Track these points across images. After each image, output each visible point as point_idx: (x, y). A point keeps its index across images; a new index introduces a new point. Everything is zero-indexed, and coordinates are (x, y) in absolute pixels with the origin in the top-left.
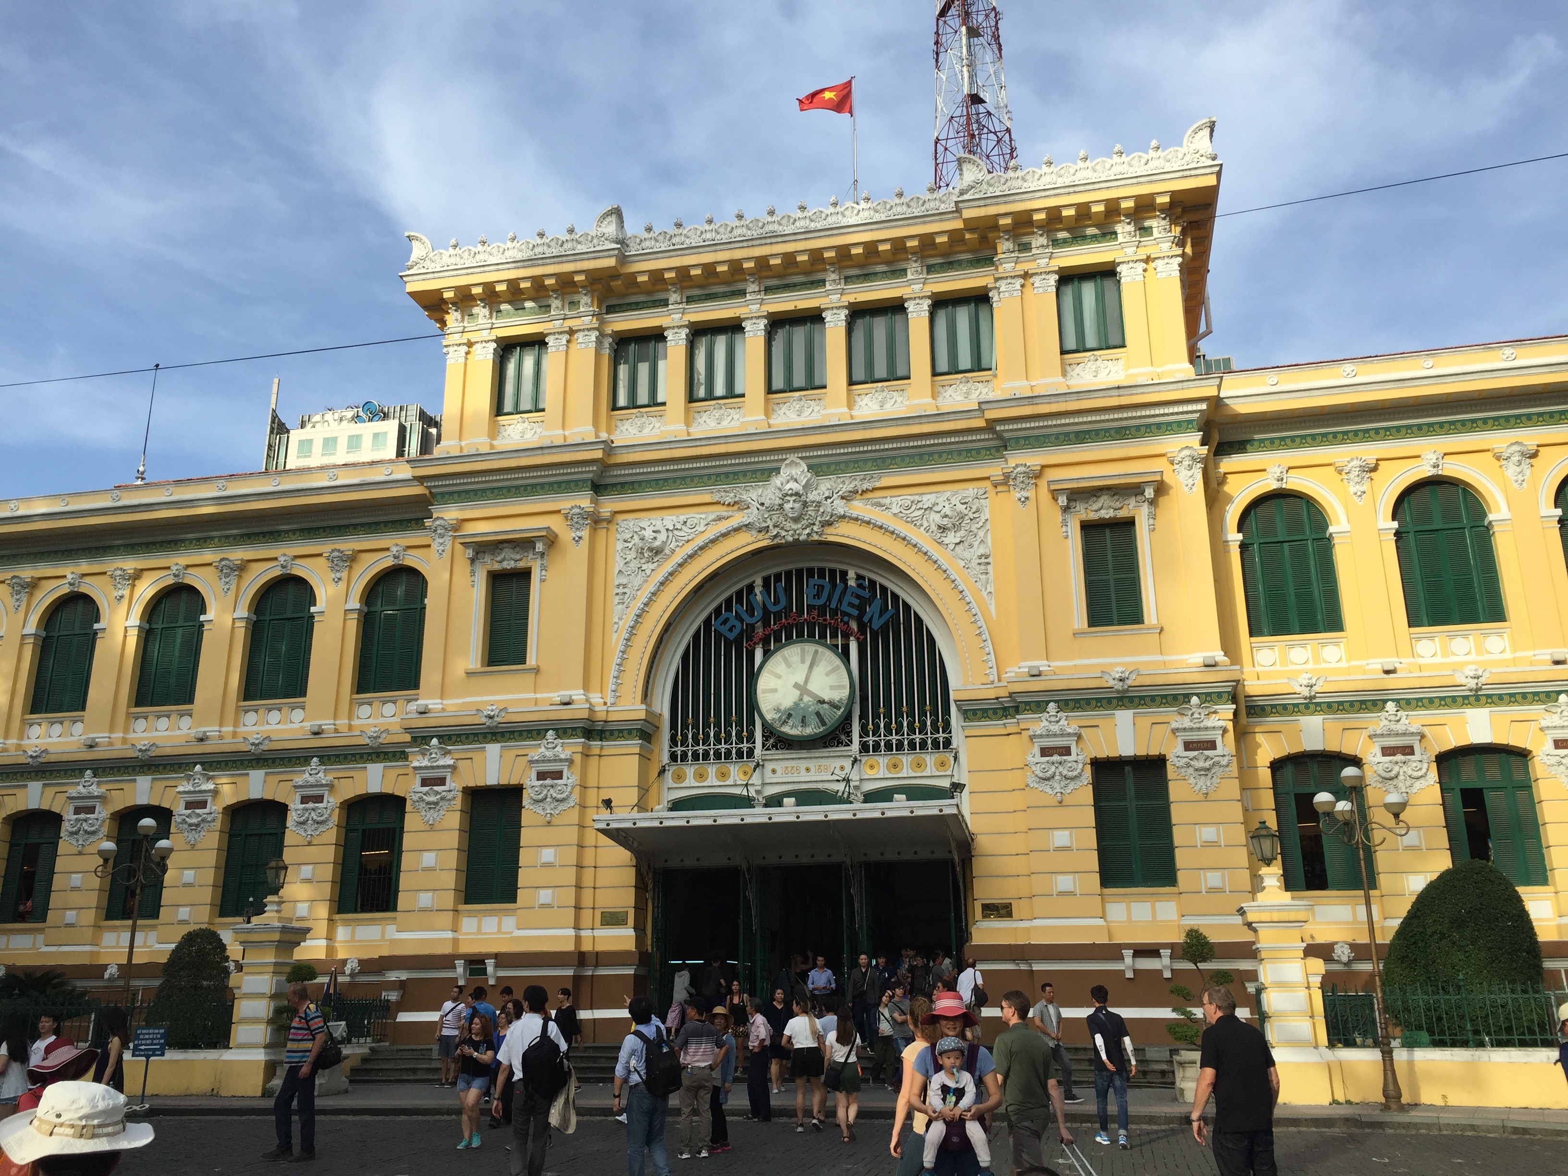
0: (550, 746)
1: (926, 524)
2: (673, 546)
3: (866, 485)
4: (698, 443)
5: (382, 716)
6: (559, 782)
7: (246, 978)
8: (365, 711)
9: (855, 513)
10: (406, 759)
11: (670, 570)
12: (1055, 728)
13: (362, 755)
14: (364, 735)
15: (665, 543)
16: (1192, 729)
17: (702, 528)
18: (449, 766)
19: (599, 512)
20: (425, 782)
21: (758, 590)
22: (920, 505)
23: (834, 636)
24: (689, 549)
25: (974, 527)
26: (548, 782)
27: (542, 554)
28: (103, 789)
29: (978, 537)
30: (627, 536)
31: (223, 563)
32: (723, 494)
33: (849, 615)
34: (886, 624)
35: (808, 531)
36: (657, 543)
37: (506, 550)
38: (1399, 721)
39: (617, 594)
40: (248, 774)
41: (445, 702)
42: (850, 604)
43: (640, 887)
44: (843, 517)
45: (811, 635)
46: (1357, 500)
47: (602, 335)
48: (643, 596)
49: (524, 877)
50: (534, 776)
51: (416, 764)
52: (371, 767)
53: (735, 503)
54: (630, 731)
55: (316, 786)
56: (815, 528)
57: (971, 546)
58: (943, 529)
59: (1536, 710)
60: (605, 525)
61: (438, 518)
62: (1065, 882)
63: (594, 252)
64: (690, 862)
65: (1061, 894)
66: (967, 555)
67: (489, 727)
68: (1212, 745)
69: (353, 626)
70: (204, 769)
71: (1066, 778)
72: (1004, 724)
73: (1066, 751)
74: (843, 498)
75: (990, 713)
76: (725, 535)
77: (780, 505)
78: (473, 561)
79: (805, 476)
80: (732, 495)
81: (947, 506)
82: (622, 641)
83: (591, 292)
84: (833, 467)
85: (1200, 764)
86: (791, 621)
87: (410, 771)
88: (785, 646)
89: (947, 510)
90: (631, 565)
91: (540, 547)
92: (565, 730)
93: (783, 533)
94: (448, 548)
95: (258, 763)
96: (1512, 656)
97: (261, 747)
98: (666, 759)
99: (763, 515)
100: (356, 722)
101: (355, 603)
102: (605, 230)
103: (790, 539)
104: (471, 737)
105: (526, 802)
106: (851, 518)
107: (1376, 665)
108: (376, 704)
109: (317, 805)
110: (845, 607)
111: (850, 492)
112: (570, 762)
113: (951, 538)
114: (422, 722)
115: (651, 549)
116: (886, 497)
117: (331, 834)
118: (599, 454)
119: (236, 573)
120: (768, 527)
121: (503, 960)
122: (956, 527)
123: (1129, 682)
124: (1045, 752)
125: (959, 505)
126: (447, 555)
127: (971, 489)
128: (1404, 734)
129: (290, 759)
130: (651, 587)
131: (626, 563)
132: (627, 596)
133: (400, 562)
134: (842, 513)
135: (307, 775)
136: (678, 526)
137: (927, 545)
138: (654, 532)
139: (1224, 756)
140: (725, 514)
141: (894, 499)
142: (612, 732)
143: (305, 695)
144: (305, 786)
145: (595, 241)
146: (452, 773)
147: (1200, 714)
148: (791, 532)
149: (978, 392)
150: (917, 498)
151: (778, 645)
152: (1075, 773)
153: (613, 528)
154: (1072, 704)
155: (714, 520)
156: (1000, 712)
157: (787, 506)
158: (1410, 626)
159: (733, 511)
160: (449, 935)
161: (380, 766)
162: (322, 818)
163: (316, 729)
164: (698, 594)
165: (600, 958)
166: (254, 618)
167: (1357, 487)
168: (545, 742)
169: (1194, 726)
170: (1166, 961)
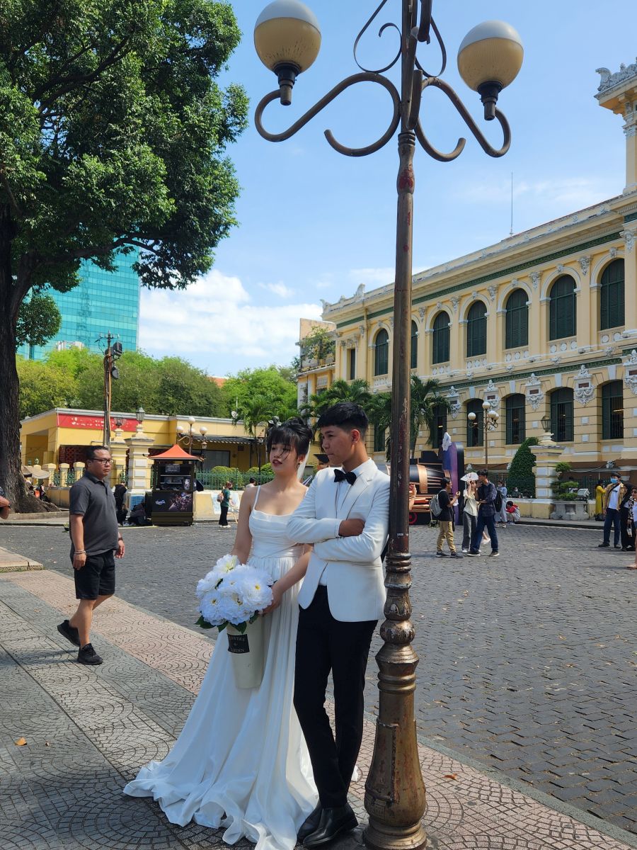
5: (614, 340)
7: (538, 468)
8: (605, 339)
10: (621, 362)
13: (604, 362)
14: (605, 351)
20: (631, 373)
28: (496, 388)
31: (533, 274)
40: (554, 376)
51: (625, 364)
52: (609, 367)
55: (585, 379)
61: (627, 230)
69: (595, 295)
70: (535, 375)
87: (624, 368)
95: (558, 370)
97: (558, 362)
100: (601, 345)
101: (595, 283)
108: (611, 334)
109: (586, 388)
114: (626, 342)
117: (594, 402)
119: (539, 278)
129: (572, 367)
133: (614, 257)
135: (580, 374)
143: (575, 334)
144: (581, 379)
161: (614, 366)
162: (590, 394)
163: (581, 351)
166: (550, 299)
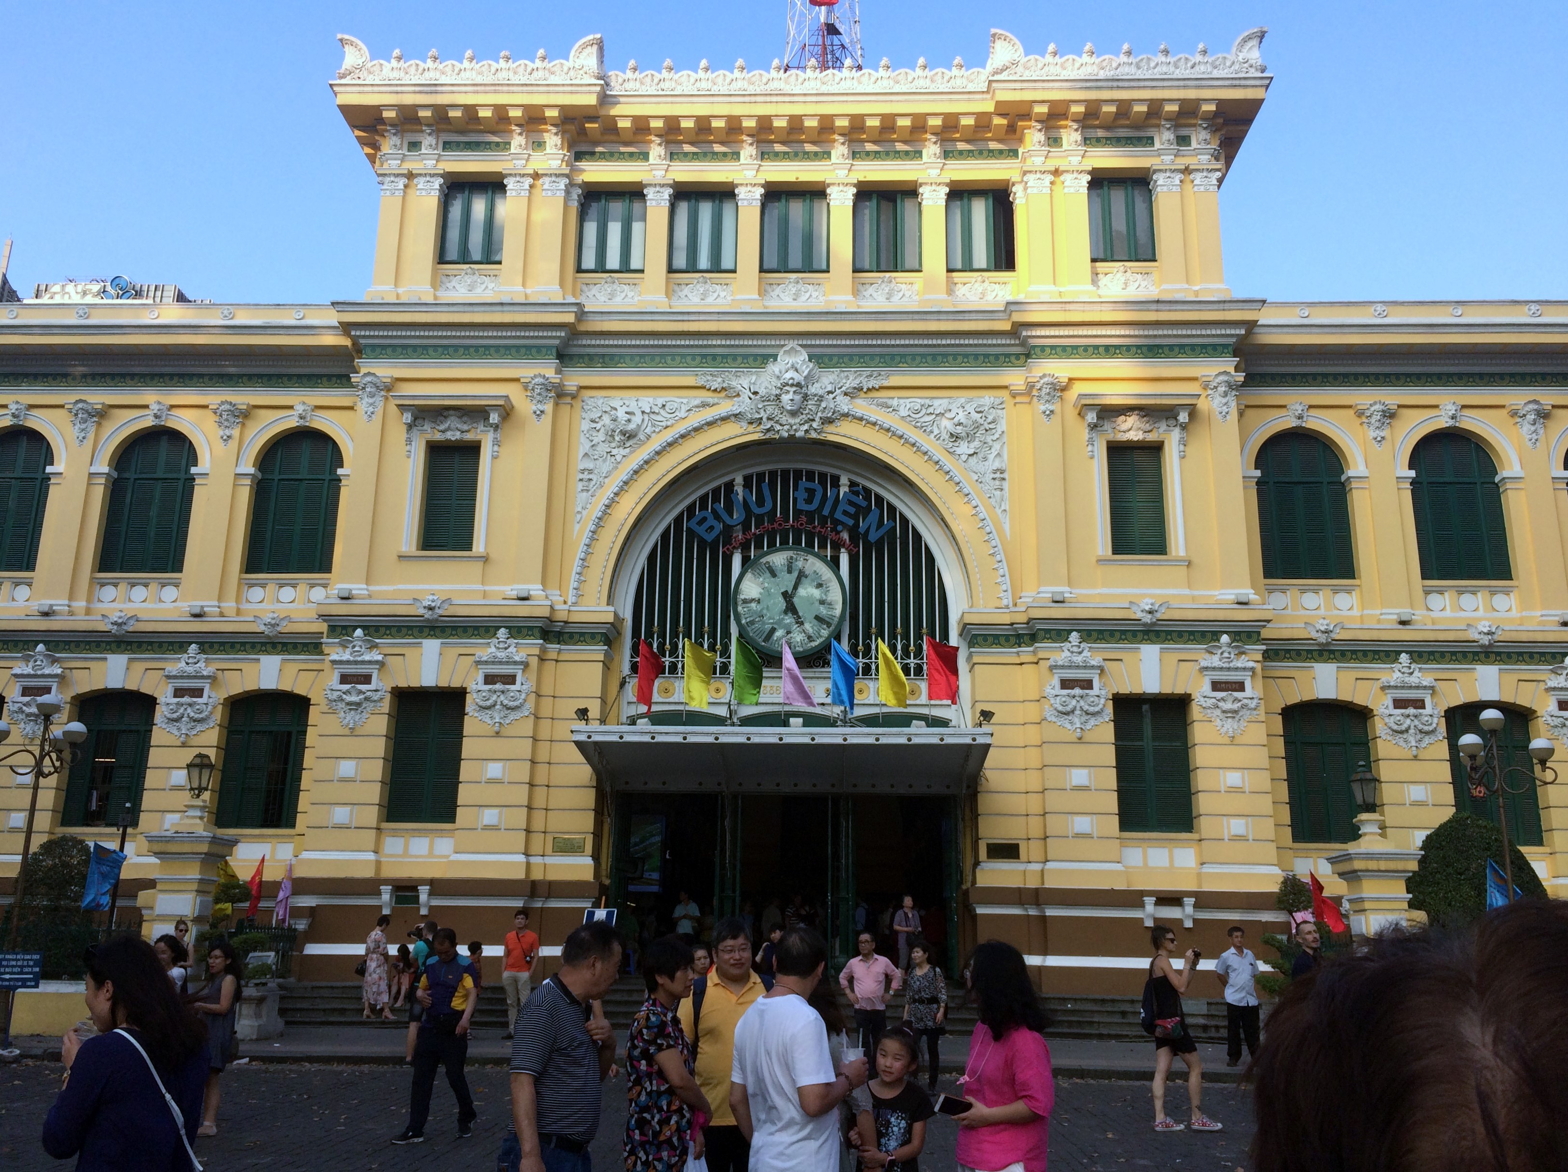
0: (502, 645)
1: (936, 432)
2: (648, 430)
3: (873, 383)
4: (686, 318)
5: (278, 601)
6: (512, 687)
7: (161, 897)
8: (257, 593)
9: (859, 412)
10: (321, 653)
11: (646, 458)
12: (1078, 659)
13: (253, 645)
14: (259, 621)
15: (639, 426)
16: (1221, 669)
17: (683, 414)
18: (377, 662)
19: (564, 385)
20: (345, 679)
21: (739, 489)
22: (931, 410)
23: (823, 546)
24: (668, 436)
25: (989, 439)
26: (498, 686)
27: (496, 427)
29: (993, 450)
30: (595, 415)
31: (80, 405)
32: (710, 378)
33: (842, 523)
34: (882, 538)
35: (806, 427)
36: (632, 426)
37: (452, 418)
38: (1411, 673)
39: (581, 480)
40: (106, 659)
41: (371, 588)
42: (845, 513)
43: (599, 812)
44: (846, 415)
45: (797, 541)
46: (1376, 445)
47: (571, 185)
48: (612, 486)
49: (464, 794)
50: (480, 678)
51: (334, 657)
52: (265, 659)
53: (723, 389)
54: (593, 635)
55: (195, 677)
56: (815, 425)
57: (985, 459)
58: (955, 437)
59: (1542, 671)
60: (568, 400)
61: (369, 374)
62: (1082, 824)
63: (572, 85)
64: (654, 786)
65: (1078, 836)
66: (981, 467)
67: (428, 620)
68: (1240, 686)
69: (245, 495)
70: (48, 650)
71: (1087, 713)
72: (1018, 653)
73: (1087, 684)
74: (846, 394)
75: (1002, 640)
76: (710, 424)
77: (776, 395)
78: (410, 427)
79: (808, 366)
80: (720, 380)
81: (961, 413)
82: (587, 534)
83: (563, 132)
84: (835, 359)
85: (1228, 706)
86: (776, 526)
87: (327, 665)
88: (767, 554)
89: (961, 417)
90: (599, 448)
91: (494, 418)
92: (519, 629)
93: (778, 427)
94: (379, 411)
95: (118, 647)
96: (1519, 615)
97: (125, 627)
98: (626, 669)
99: (756, 405)
100: (245, 606)
101: (248, 467)
102: (585, 63)
103: (786, 435)
104: (404, 630)
105: (470, 707)
106: (854, 417)
107: (1392, 614)
108: (271, 587)
109: (195, 699)
110: (838, 515)
111: (855, 388)
112: (526, 665)
113: (964, 448)
114: (344, 609)
115: (623, 433)
116: (893, 398)
117: (211, 735)
118: (570, 318)
119: (95, 419)
120: (761, 419)
121: (438, 887)
122: (970, 437)
123: (1159, 615)
124: (1065, 684)
125: (973, 412)
126: (378, 418)
127: (987, 398)
128: (1417, 687)
129: (161, 644)
130: (623, 474)
131: (593, 446)
132: (593, 483)
133: (307, 424)
134: (846, 411)
135: (183, 664)
136: (656, 410)
137: (938, 454)
138: (626, 413)
139: (1252, 698)
140: (711, 401)
141: (902, 401)
142: (571, 635)
143: (180, 570)
144: (182, 677)
145: (572, 73)
146: (379, 670)
147: (1229, 653)
148: (786, 427)
149: (994, 294)
150: (928, 402)
151: (760, 552)
152: (1097, 709)
153: (577, 404)
154: (1095, 635)
155: (697, 407)
156: (1013, 640)
157: (785, 398)
158: (1423, 578)
159: (719, 398)
160: (371, 856)
161: (276, 659)
162: (201, 716)
163: (197, 611)
164: (673, 487)
165: (554, 889)
166: (115, 475)
167: (1377, 432)
168: (495, 640)
169: (1225, 665)
170: (1189, 910)
